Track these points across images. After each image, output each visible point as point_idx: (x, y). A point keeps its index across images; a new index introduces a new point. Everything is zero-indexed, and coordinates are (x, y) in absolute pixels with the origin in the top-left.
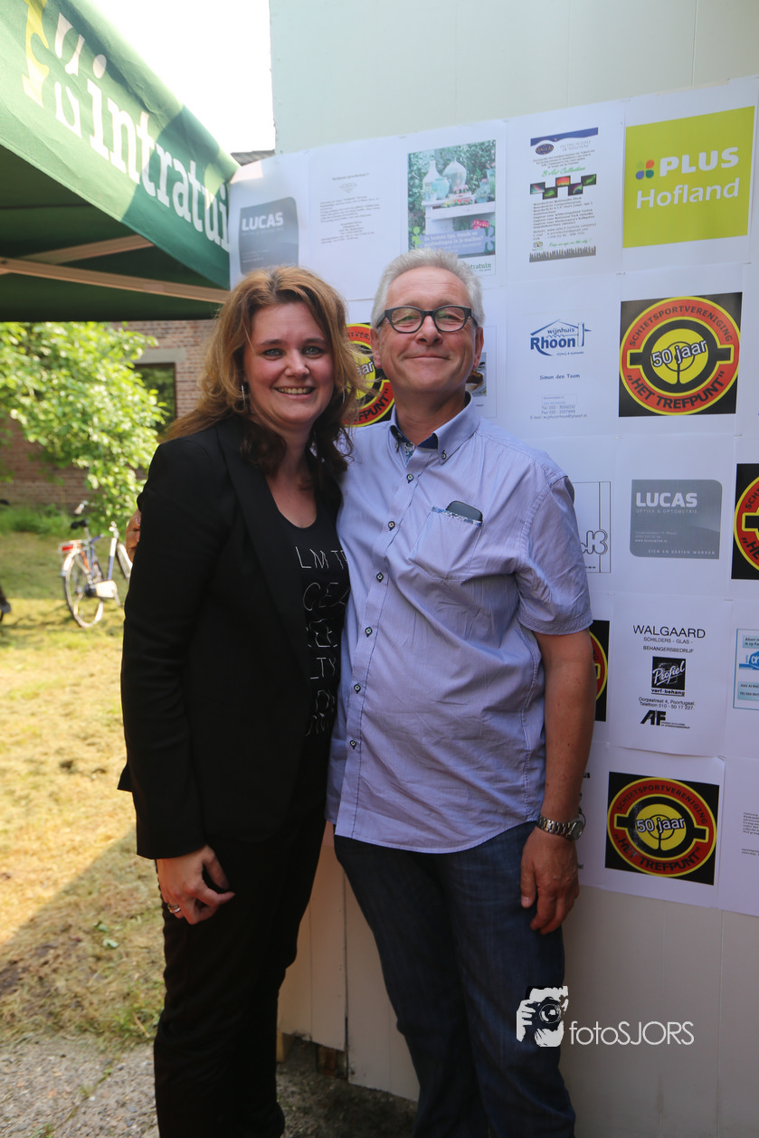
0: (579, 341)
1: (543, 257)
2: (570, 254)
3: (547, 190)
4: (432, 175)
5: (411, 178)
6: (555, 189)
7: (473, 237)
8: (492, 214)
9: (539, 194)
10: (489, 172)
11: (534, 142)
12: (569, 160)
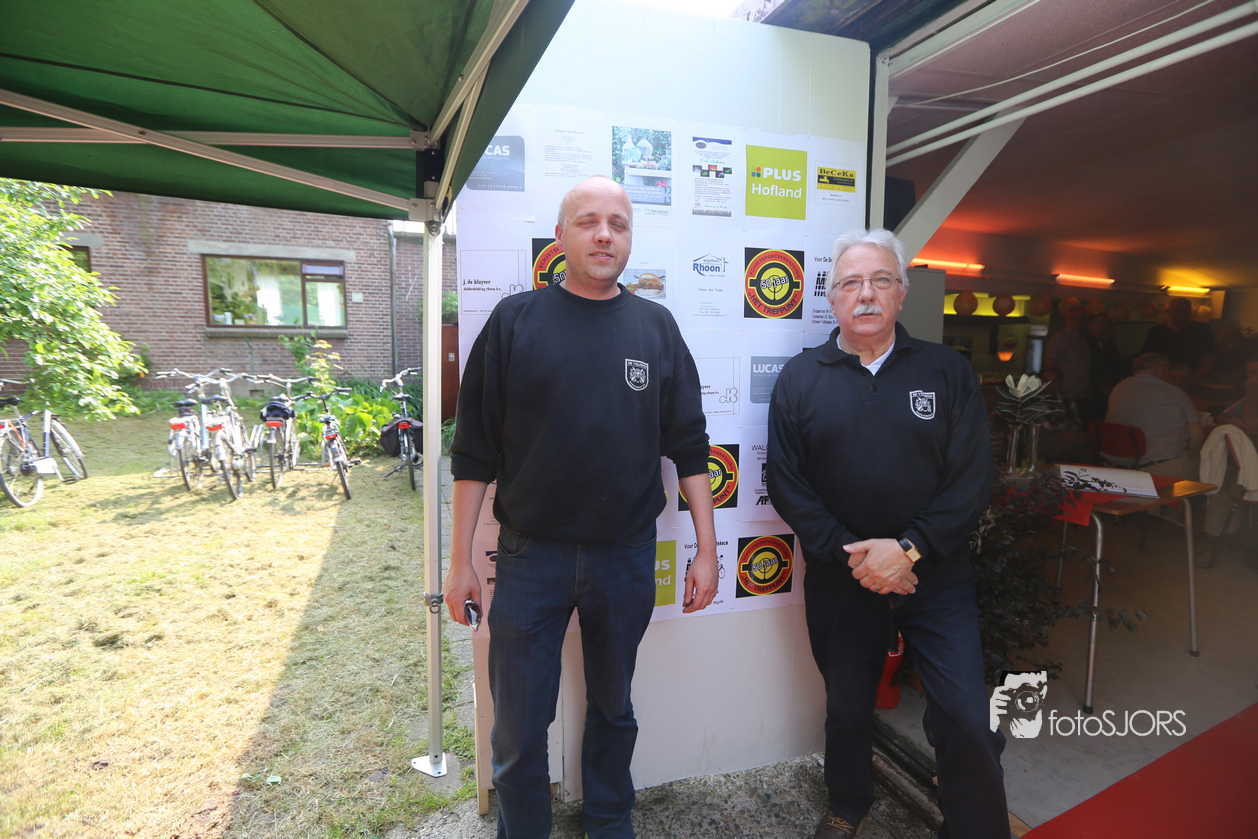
0: (722, 269)
1: (700, 213)
2: (717, 214)
3: (703, 171)
4: (629, 145)
5: (615, 143)
6: (708, 171)
7: (656, 192)
8: (670, 179)
9: (698, 173)
10: (667, 152)
11: (695, 139)
12: (714, 155)
